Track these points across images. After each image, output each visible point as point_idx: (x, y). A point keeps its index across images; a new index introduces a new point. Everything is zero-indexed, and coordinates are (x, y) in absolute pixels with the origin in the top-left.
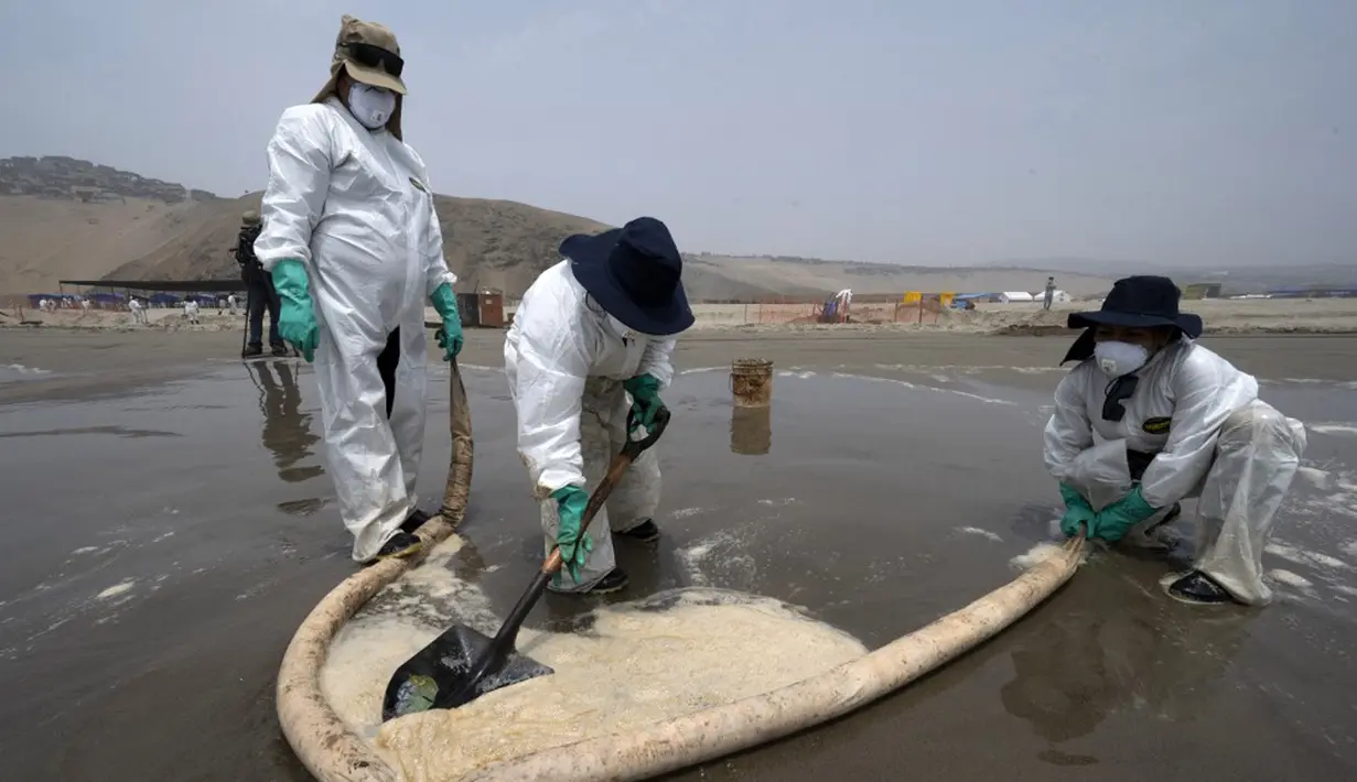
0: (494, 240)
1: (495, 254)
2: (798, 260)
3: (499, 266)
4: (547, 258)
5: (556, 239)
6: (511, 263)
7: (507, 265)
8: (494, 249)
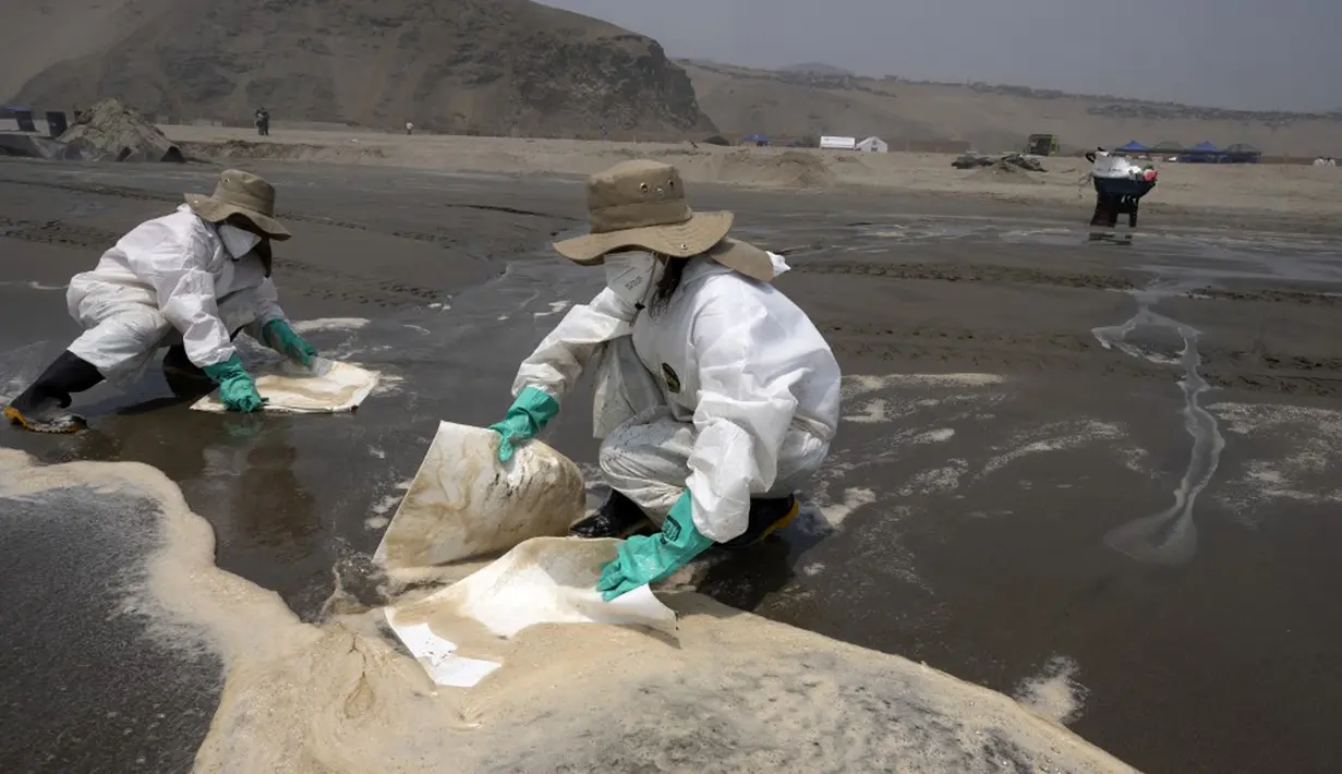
0: (464, 47)
1: (469, 65)
2: (1024, 92)
3: (470, 82)
4: (531, 73)
5: (545, 47)
6: (485, 80)
7: (479, 81)
8: (465, 59)
